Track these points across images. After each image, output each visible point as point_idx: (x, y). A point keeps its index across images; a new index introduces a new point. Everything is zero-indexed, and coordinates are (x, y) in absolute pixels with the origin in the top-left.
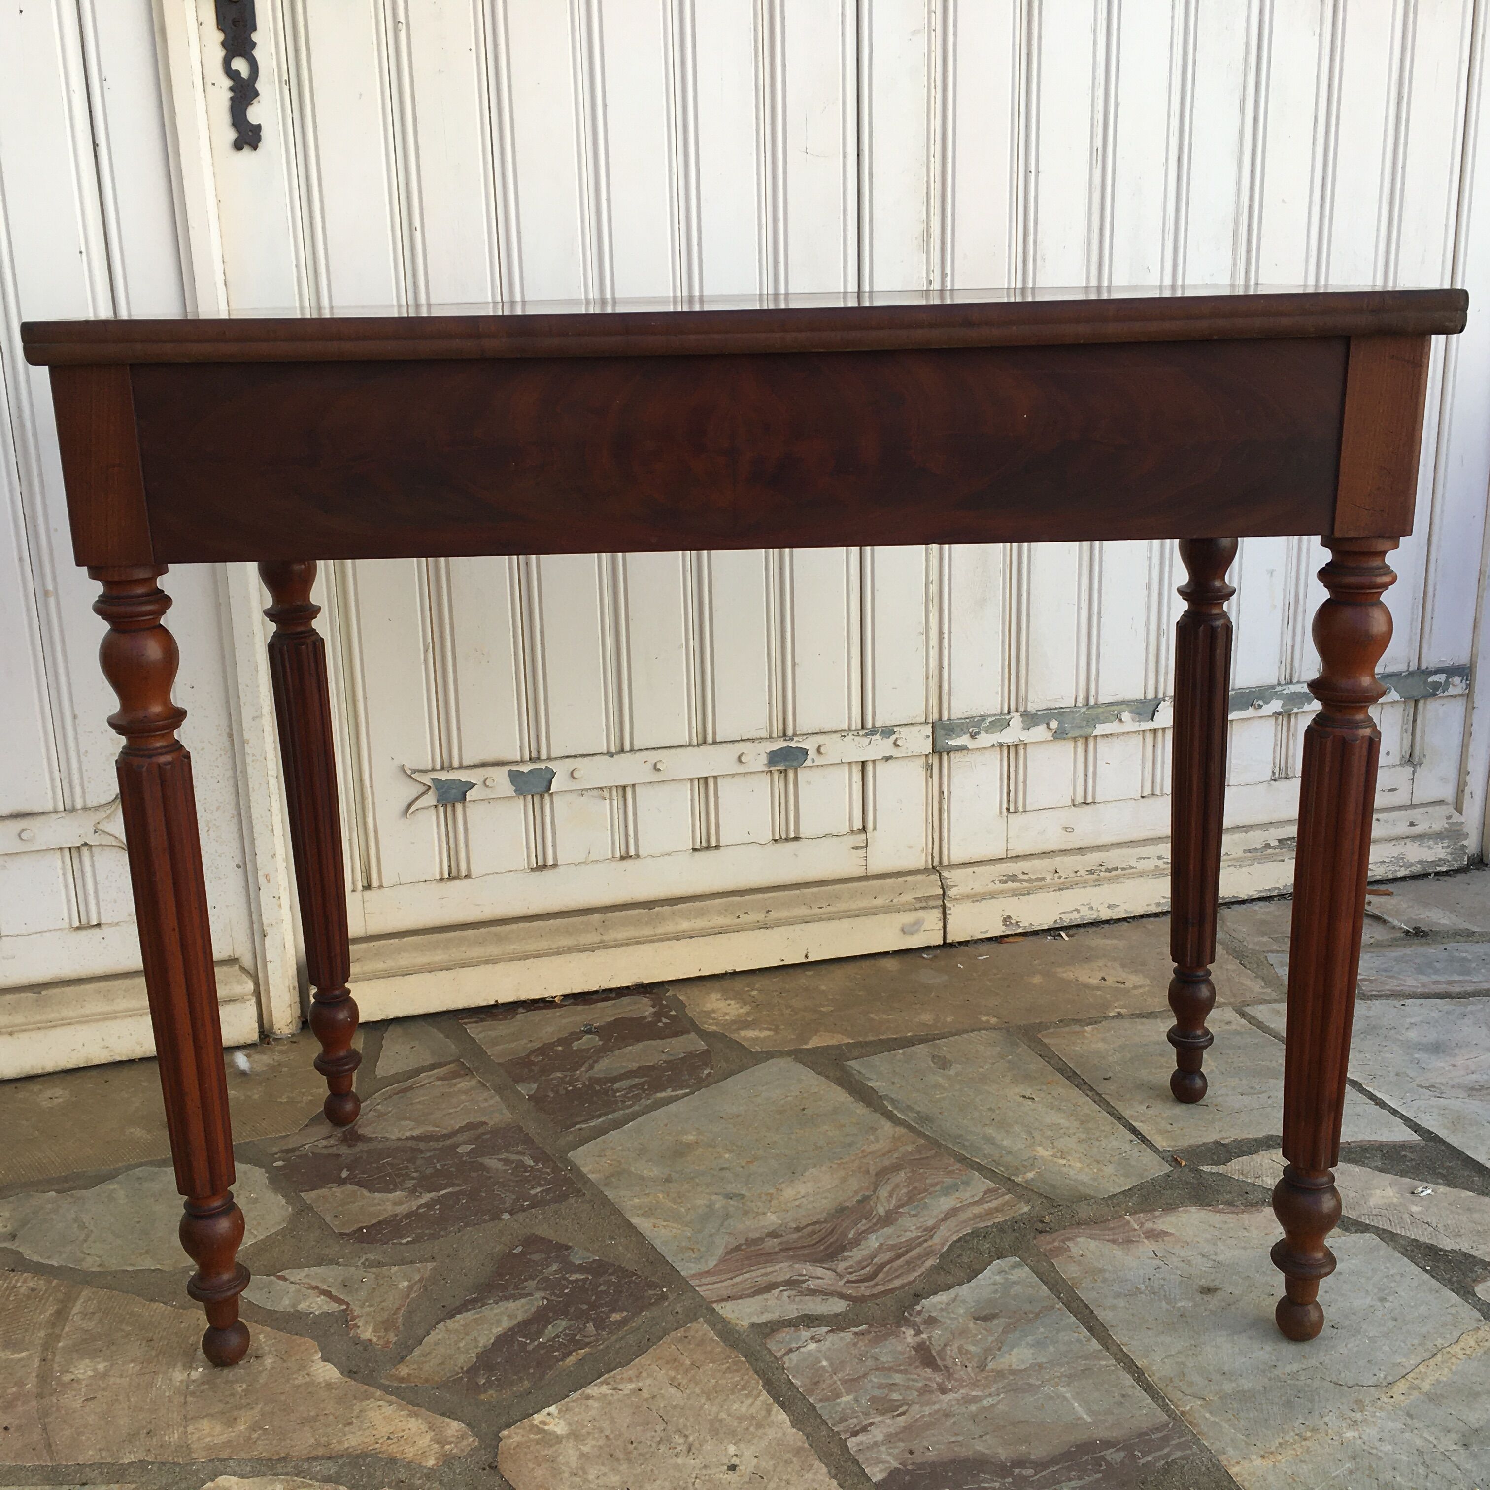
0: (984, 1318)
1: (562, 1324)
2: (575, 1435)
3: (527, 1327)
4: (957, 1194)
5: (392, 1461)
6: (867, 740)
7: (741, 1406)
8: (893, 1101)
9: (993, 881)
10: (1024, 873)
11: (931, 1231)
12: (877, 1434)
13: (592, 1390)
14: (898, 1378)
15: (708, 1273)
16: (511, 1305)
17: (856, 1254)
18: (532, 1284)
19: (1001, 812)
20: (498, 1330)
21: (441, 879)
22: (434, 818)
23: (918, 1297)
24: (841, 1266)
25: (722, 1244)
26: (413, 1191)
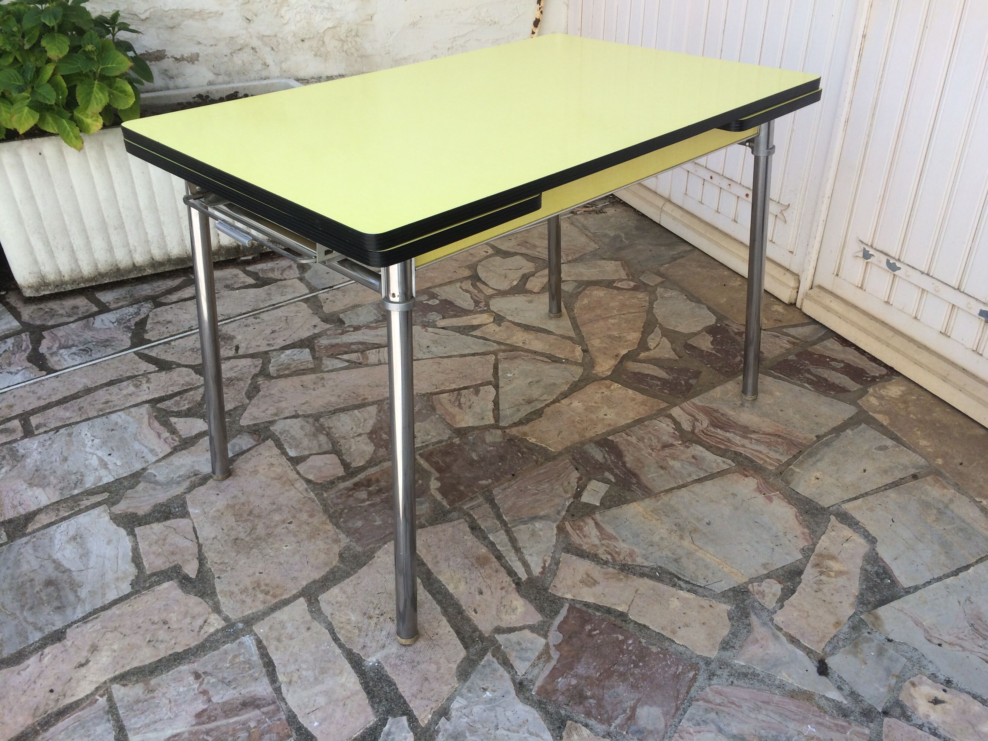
0: (693, 457)
1: (659, 383)
2: (611, 390)
4: (772, 452)
5: (593, 367)
7: (632, 415)
11: (743, 446)
12: (629, 438)
13: (630, 391)
14: (655, 441)
15: (695, 404)
16: (664, 373)
17: (719, 431)
18: (675, 375)
20: (652, 373)
21: (858, 286)
22: (861, 262)
23: (701, 445)
24: (711, 428)
25: (712, 405)
26: (714, 349)
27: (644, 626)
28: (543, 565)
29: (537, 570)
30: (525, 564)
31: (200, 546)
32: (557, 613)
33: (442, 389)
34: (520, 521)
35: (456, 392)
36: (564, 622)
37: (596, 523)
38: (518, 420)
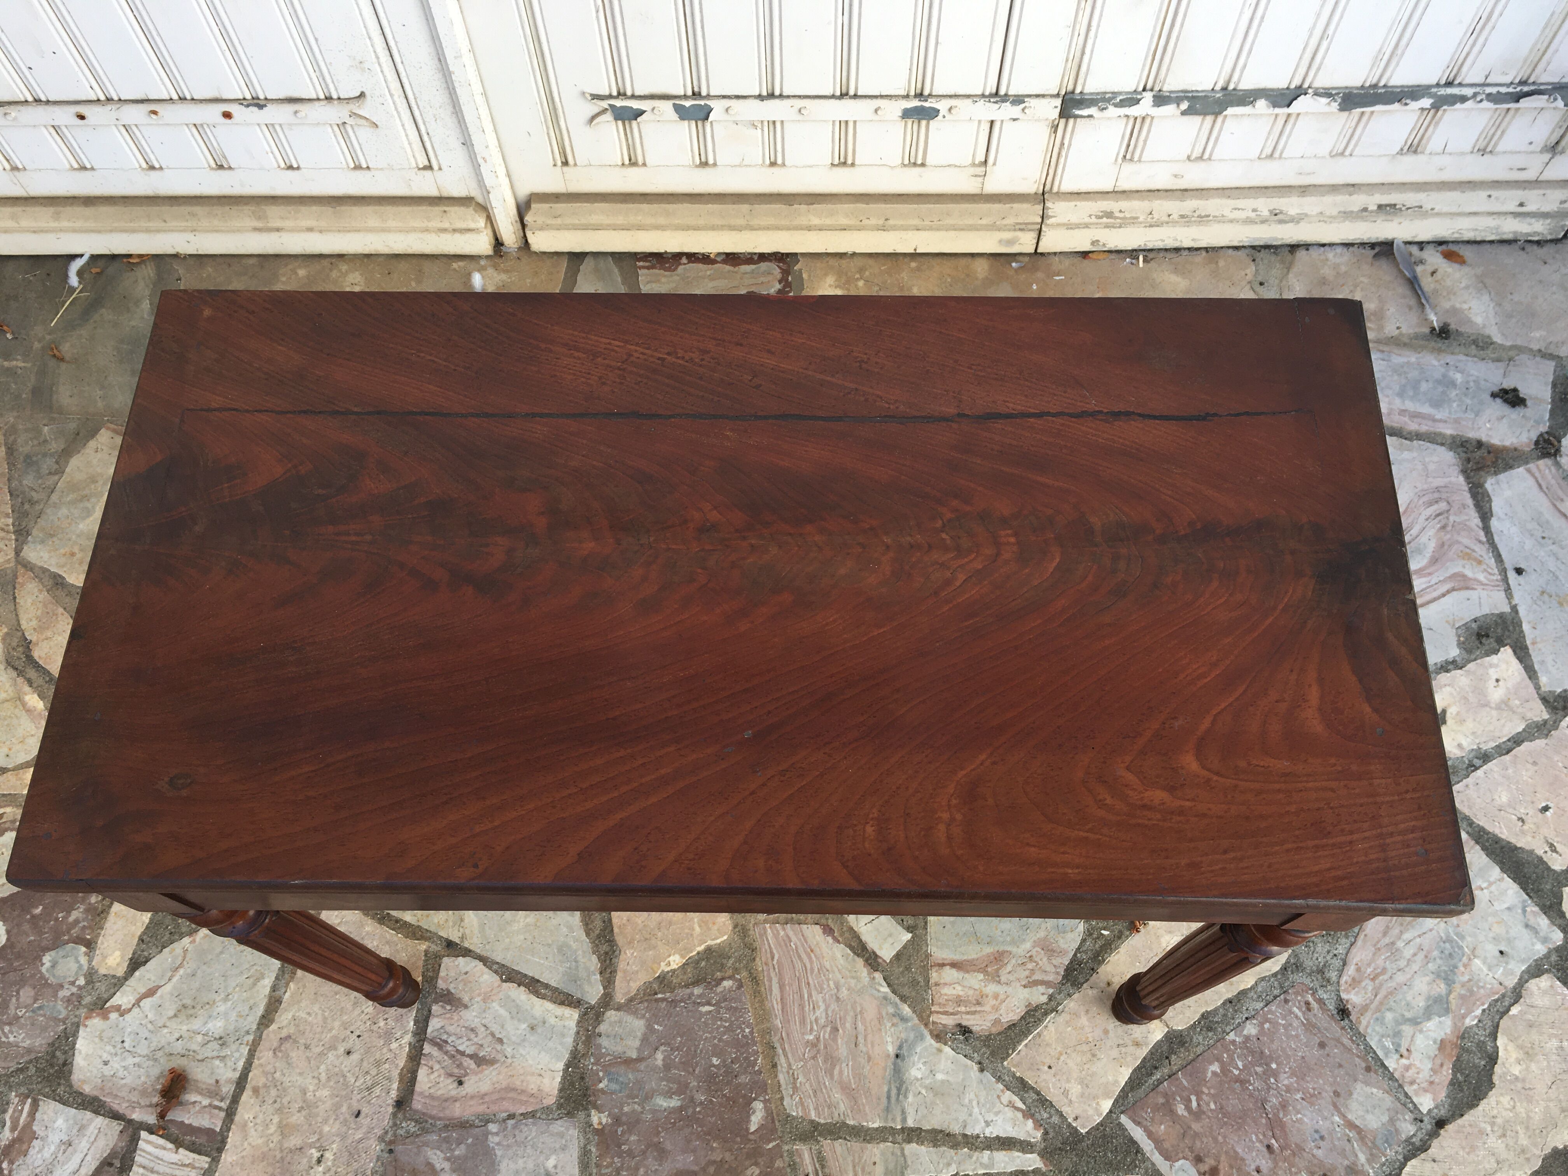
6: (997, 106)
9: (1090, 216)
10: (1121, 211)
19: (1116, 160)
21: (623, 164)
22: (614, 127)
28: (1019, 1115)
29: (1028, 1131)
30: (1006, 1143)
32: (1132, 1145)
33: (395, 1074)
34: (893, 1099)
35: (427, 1048)
36: (1158, 1143)
37: (954, 965)
38: (594, 958)
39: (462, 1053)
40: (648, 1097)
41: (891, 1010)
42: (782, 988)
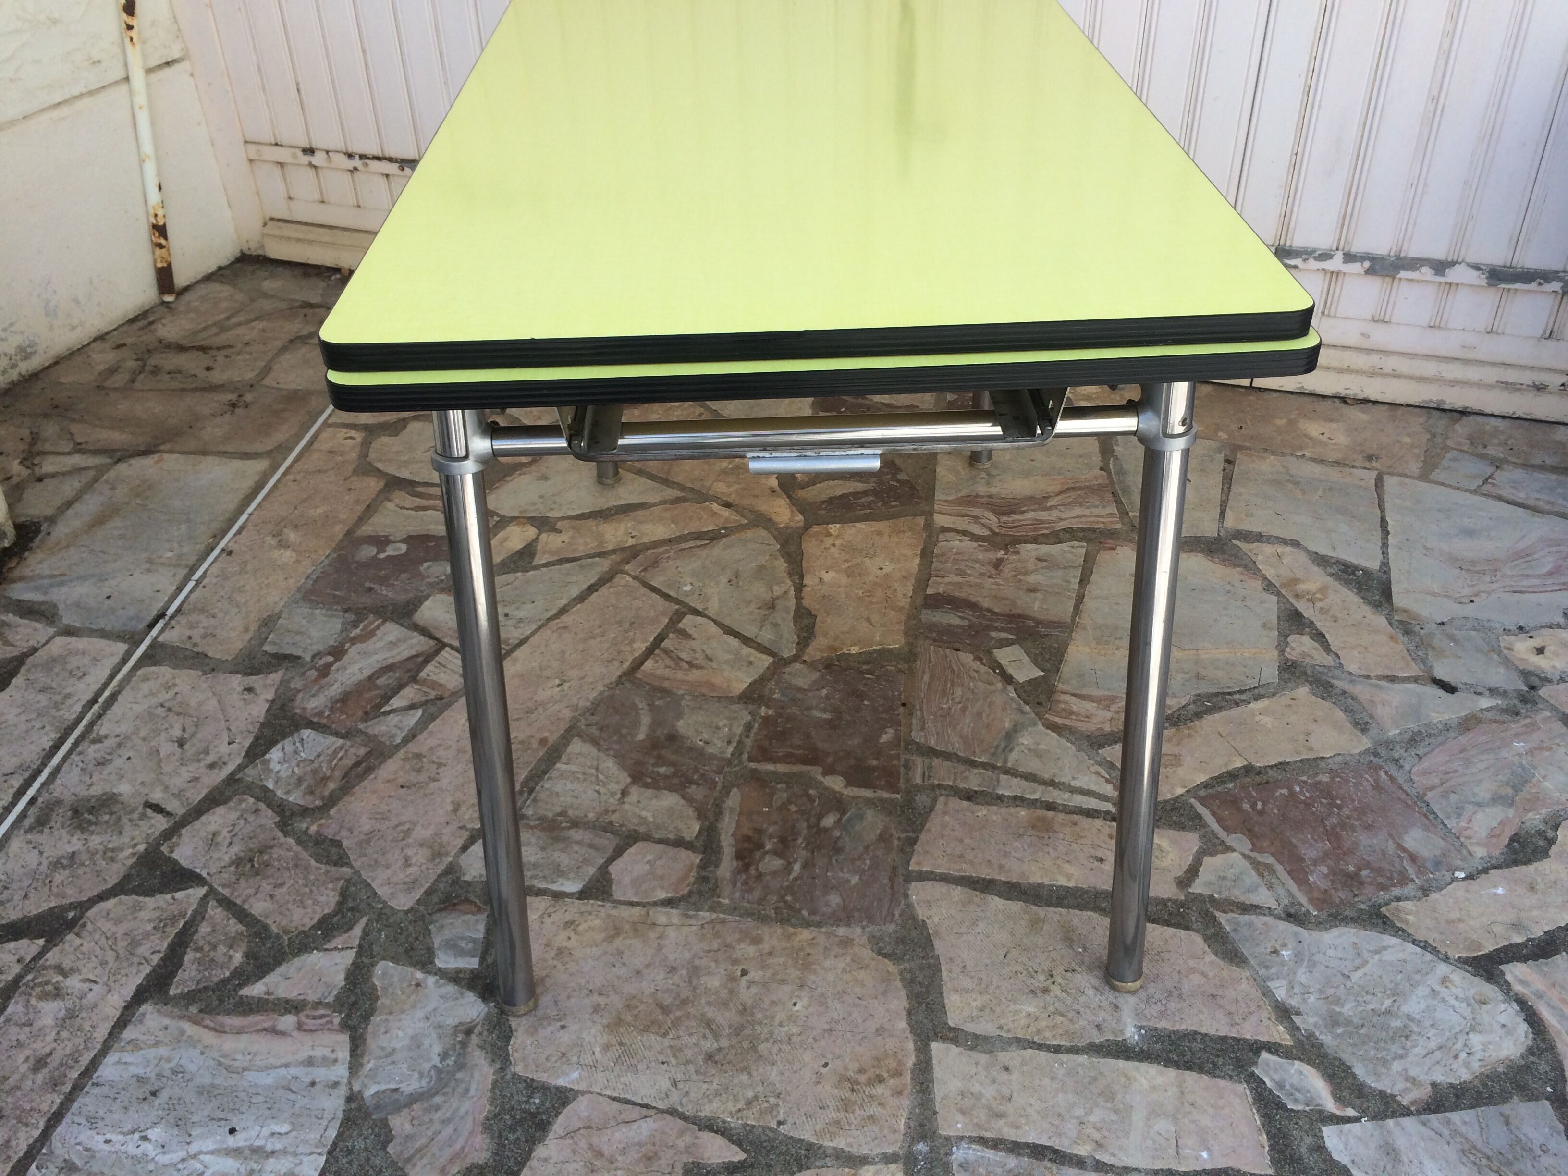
0: (1039, 559)
1: (872, 498)
2: (838, 536)
3: (856, 495)
4: (1094, 510)
5: (770, 520)
7: (908, 552)
8: (1116, 459)
11: (1061, 519)
12: (947, 580)
13: (858, 525)
14: (977, 566)
15: (946, 501)
16: (859, 484)
17: (1017, 517)
20: (845, 491)
23: (1023, 542)
24: (1004, 519)
25: (965, 492)
27: (1280, 763)
28: (1103, 780)
29: (1107, 790)
30: (1087, 793)
31: (672, 1112)
32: (1198, 816)
33: (630, 659)
34: (1000, 751)
35: (657, 651)
36: (1220, 820)
37: (1073, 695)
38: (795, 637)
39: (682, 659)
40: (809, 708)
41: (1014, 706)
42: (932, 677)
